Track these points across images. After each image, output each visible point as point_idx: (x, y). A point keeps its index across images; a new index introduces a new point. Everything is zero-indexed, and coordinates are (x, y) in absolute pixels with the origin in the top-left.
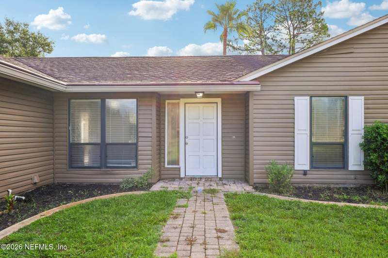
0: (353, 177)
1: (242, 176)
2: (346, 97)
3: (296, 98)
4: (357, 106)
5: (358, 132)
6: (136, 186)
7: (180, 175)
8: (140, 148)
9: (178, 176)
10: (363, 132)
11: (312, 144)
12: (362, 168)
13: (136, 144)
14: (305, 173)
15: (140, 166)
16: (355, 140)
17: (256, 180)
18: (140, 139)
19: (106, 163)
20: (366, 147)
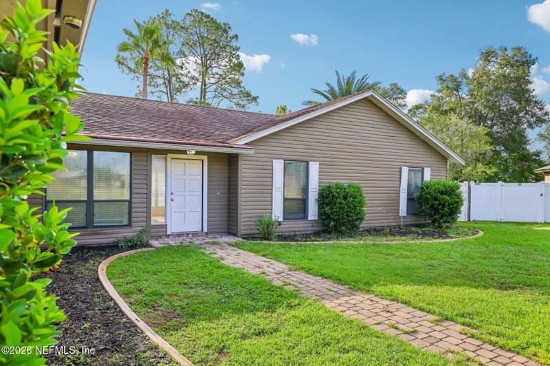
0: (310, 225)
1: (226, 230)
2: (308, 163)
3: (274, 161)
4: (314, 168)
5: (314, 190)
6: (136, 244)
7: (166, 232)
8: (133, 205)
9: (165, 233)
10: (317, 190)
11: (285, 200)
12: (317, 218)
13: (130, 202)
14: (280, 223)
15: (133, 224)
16: (313, 196)
17: (243, 232)
18: (134, 196)
19: (93, 222)
20: (322, 202)
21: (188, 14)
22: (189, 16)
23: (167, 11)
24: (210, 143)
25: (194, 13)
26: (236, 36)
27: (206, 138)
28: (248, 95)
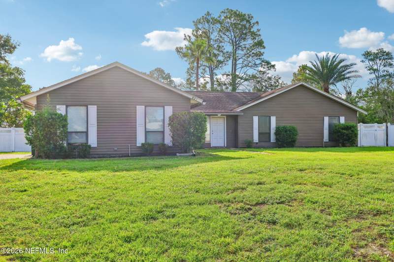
0: (272, 144)
2: (270, 117)
3: (254, 117)
4: (273, 119)
5: (273, 129)
7: (210, 146)
10: (275, 129)
11: (259, 133)
12: (275, 141)
14: (257, 143)
16: (273, 131)
17: (240, 147)
21: (222, 12)
22: (223, 14)
23: (208, 12)
24: (226, 111)
25: (226, 11)
26: (257, 23)
27: (225, 109)
28: (268, 63)
